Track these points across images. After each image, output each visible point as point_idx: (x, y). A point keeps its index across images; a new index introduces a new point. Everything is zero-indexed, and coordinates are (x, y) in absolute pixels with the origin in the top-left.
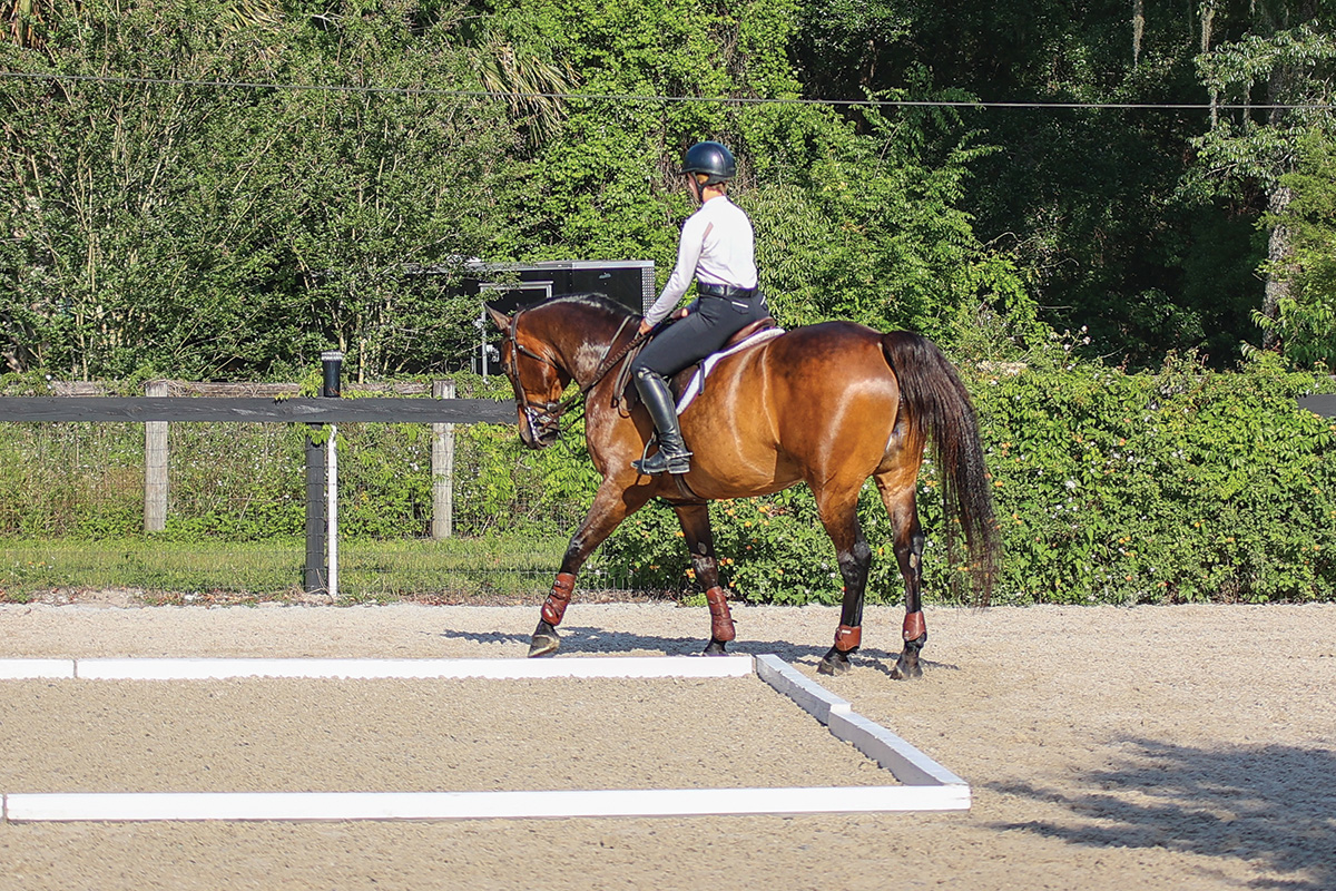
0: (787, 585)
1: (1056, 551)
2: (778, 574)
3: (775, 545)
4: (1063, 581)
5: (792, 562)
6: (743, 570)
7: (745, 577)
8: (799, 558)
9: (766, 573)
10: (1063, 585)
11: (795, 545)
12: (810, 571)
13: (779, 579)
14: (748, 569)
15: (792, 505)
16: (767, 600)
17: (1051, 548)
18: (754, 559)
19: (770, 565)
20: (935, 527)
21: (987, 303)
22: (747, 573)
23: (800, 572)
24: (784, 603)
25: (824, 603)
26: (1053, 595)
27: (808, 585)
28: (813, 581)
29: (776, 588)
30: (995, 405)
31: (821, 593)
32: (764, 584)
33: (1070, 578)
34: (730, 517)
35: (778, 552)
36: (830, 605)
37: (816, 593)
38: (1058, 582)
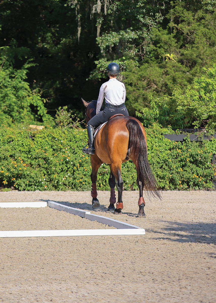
0: (30, 185)
1: (101, 176)
2: (27, 182)
3: (26, 175)
4: (103, 184)
5: (31, 179)
6: (17, 181)
7: (18, 183)
8: (33, 178)
9: (24, 183)
10: (103, 186)
11: (32, 174)
12: (36, 182)
13: (28, 184)
14: (19, 181)
15: (30, 164)
16: (24, 190)
17: (100, 175)
18: (21, 179)
19: (25, 180)
20: (69, 170)
21: (64, 109)
22: (19, 182)
23: (33, 182)
24: (29, 190)
25: (40, 190)
26: (100, 188)
27: (35, 185)
28: (37, 184)
29: (26, 186)
30: (84, 137)
31: (39, 187)
32: (24, 185)
33: (104, 184)
34: (15, 167)
35: (27, 177)
36: (41, 191)
37: (38, 188)
38: (101, 185)
